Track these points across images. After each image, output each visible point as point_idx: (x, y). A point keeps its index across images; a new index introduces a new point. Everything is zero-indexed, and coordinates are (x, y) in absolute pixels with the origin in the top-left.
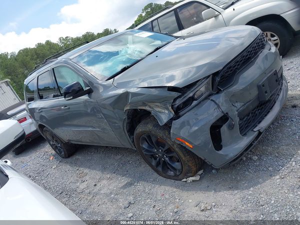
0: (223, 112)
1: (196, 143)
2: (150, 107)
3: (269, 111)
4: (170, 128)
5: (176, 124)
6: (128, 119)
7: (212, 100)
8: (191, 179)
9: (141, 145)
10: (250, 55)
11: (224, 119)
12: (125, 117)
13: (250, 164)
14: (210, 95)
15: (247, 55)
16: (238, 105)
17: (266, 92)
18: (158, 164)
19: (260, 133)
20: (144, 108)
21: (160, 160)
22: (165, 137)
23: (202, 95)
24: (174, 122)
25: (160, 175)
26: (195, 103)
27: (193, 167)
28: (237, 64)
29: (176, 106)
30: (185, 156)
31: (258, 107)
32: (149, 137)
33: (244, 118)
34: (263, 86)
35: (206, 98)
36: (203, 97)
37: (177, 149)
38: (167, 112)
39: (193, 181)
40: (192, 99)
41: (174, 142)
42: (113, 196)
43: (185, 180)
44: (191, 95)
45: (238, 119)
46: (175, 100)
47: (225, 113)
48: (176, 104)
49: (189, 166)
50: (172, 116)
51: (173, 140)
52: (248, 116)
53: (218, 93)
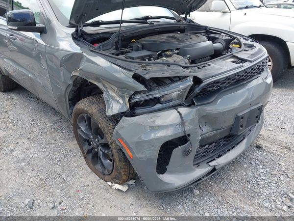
0: (184, 132)
1: (139, 155)
2: (104, 86)
3: (234, 147)
4: (118, 122)
5: (126, 121)
6: (74, 86)
7: (179, 112)
8: (117, 186)
9: (78, 123)
10: (245, 76)
11: (183, 140)
12: (71, 82)
13: (188, 196)
14: (180, 105)
15: (243, 76)
16: (206, 129)
17: (241, 126)
18: (89, 152)
19: (214, 169)
20: (96, 83)
21: (92, 148)
22: (106, 130)
23: (171, 101)
24: (124, 118)
25: (87, 163)
26: (158, 106)
27: (125, 176)
28: (228, 81)
29: (135, 100)
30: (120, 161)
31: (225, 137)
32: (89, 119)
33: (205, 145)
34: (242, 118)
35: (174, 107)
36: (171, 104)
37: (114, 150)
38: (121, 101)
39: (118, 189)
40: (157, 100)
41: (114, 142)
42: (23, 164)
43: (110, 184)
44: (158, 96)
45: (197, 145)
46: (136, 93)
47: (187, 133)
48: (135, 99)
49: (120, 173)
50: (125, 110)
51: (114, 139)
52: (210, 144)
53: (189, 106)
